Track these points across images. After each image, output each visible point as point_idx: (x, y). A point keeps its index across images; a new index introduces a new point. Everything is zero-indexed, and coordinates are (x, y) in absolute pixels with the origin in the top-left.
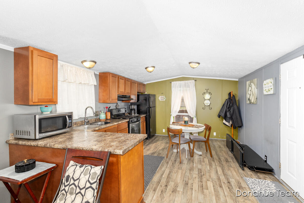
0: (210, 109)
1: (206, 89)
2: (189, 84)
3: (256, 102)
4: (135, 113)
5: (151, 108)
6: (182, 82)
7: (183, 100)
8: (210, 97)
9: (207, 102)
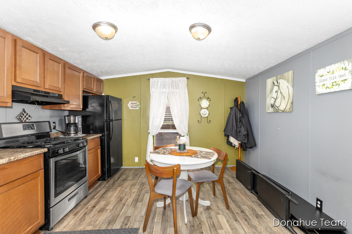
0: (209, 122)
1: (203, 93)
2: (179, 83)
3: (291, 108)
4: (76, 132)
5: (112, 121)
6: (167, 79)
7: (168, 109)
8: (208, 104)
9: (204, 112)
